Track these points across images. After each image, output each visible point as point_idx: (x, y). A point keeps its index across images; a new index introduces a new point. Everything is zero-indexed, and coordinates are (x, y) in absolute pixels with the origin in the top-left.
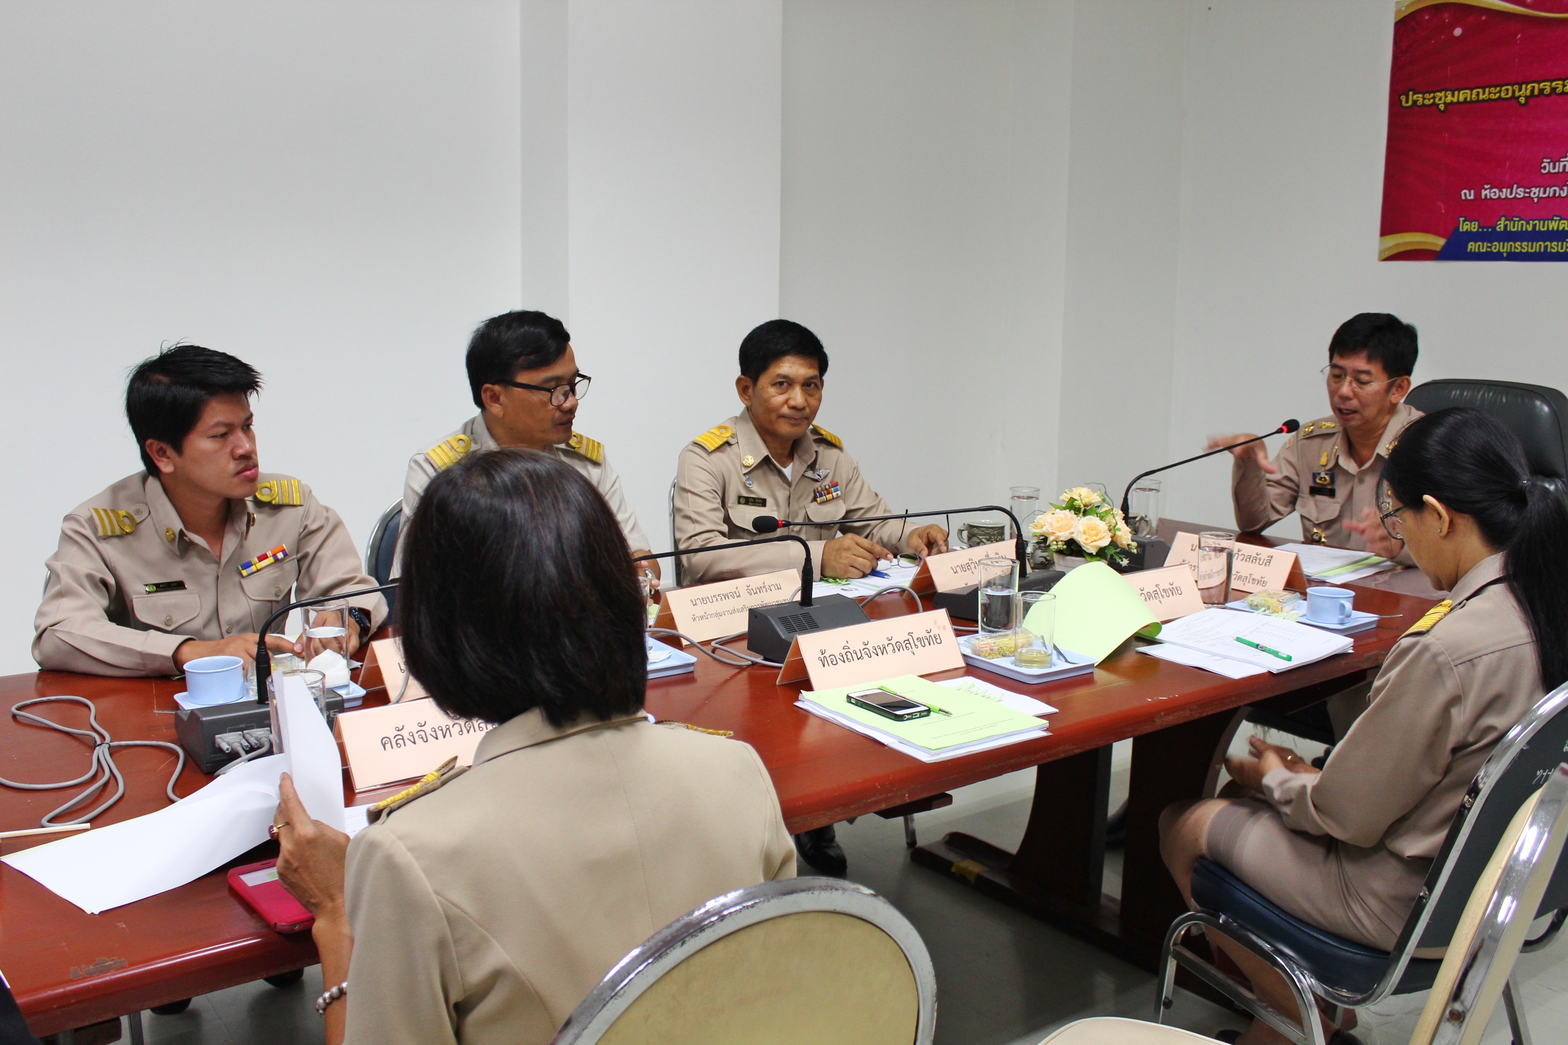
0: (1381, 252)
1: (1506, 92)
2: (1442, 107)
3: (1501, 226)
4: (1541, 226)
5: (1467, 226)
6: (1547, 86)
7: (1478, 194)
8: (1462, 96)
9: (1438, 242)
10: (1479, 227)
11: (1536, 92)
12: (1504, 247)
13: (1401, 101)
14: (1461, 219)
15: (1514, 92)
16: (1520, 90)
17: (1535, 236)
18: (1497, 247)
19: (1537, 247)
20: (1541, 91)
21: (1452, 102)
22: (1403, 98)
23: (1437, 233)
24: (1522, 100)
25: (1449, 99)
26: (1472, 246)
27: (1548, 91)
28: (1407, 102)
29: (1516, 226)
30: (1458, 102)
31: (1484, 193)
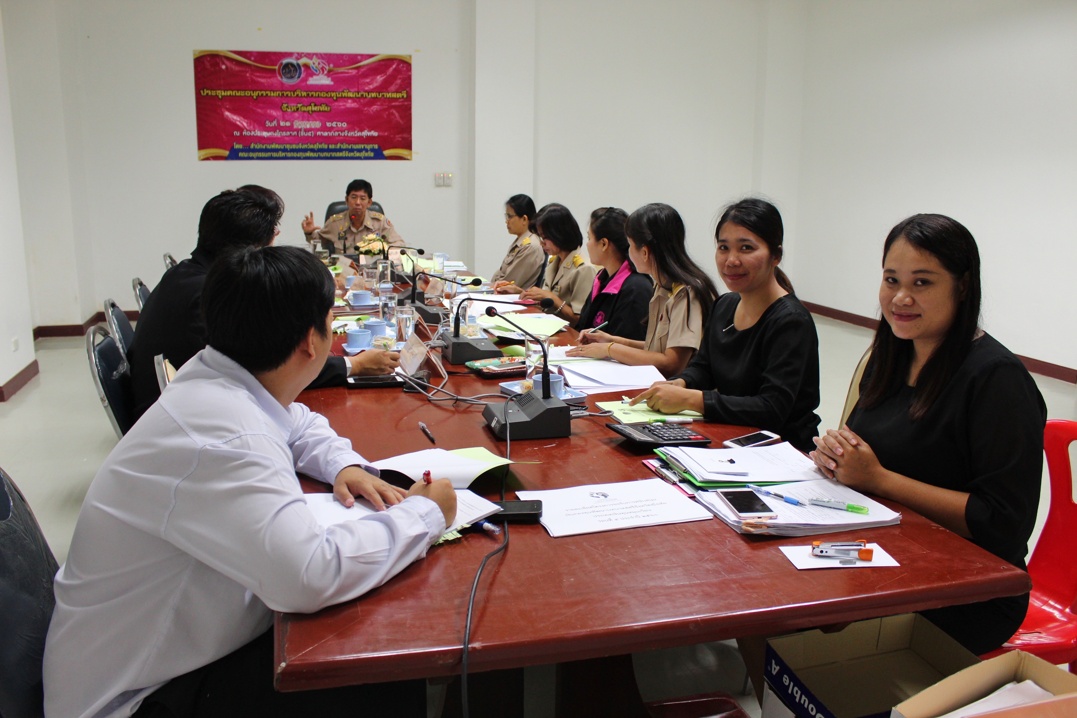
0: (199, 157)
1: (248, 93)
2: (220, 97)
3: (252, 146)
4: (269, 147)
5: (237, 146)
6: (264, 93)
7: (241, 134)
8: (229, 93)
9: (226, 153)
10: (243, 146)
11: (260, 95)
12: (255, 155)
13: (201, 93)
14: (235, 144)
15: (251, 94)
16: (253, 93)
17: (266, 150)
18: (251, 155)
19: (268, 154)
20: (262, 95)
21: (224, 96)
22: (202, 92)
23: (225, 149)
24: (255, 97)
25: (223, 94)
26: (241, 154)
27: (265, 95)
28: (204, 93)
29: (259, 146)
30: (227, 96)
31: (244, 133)
